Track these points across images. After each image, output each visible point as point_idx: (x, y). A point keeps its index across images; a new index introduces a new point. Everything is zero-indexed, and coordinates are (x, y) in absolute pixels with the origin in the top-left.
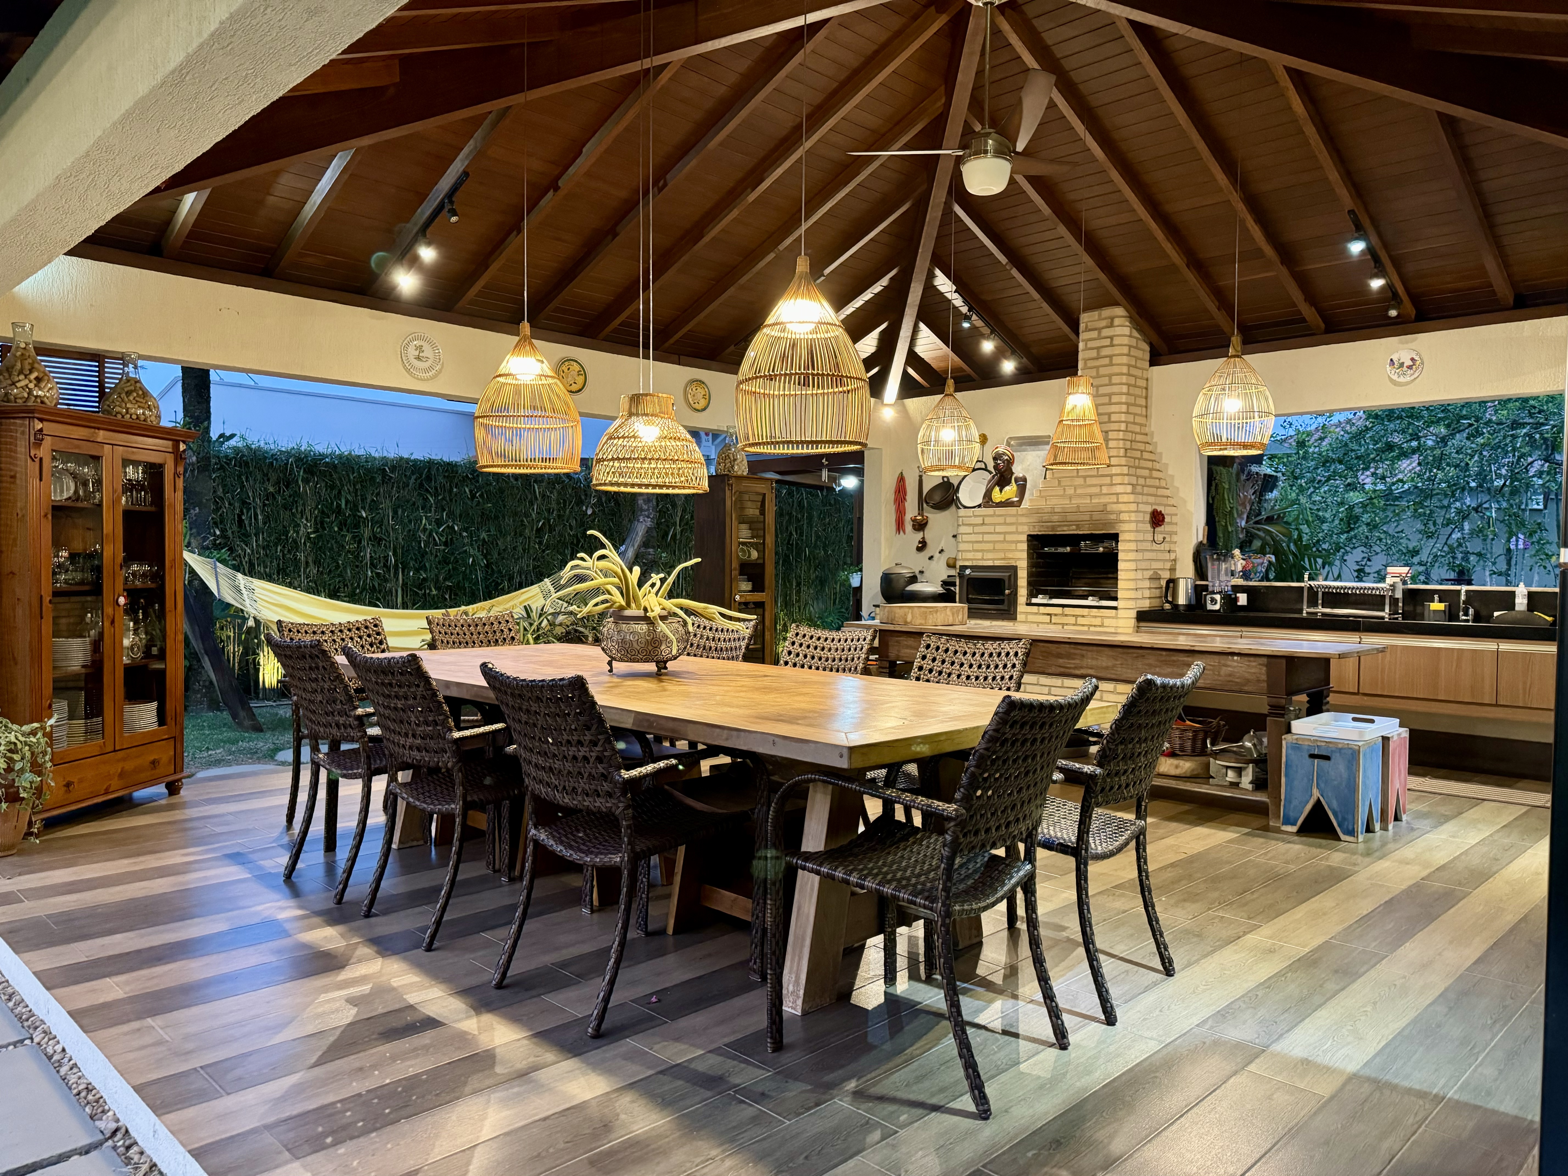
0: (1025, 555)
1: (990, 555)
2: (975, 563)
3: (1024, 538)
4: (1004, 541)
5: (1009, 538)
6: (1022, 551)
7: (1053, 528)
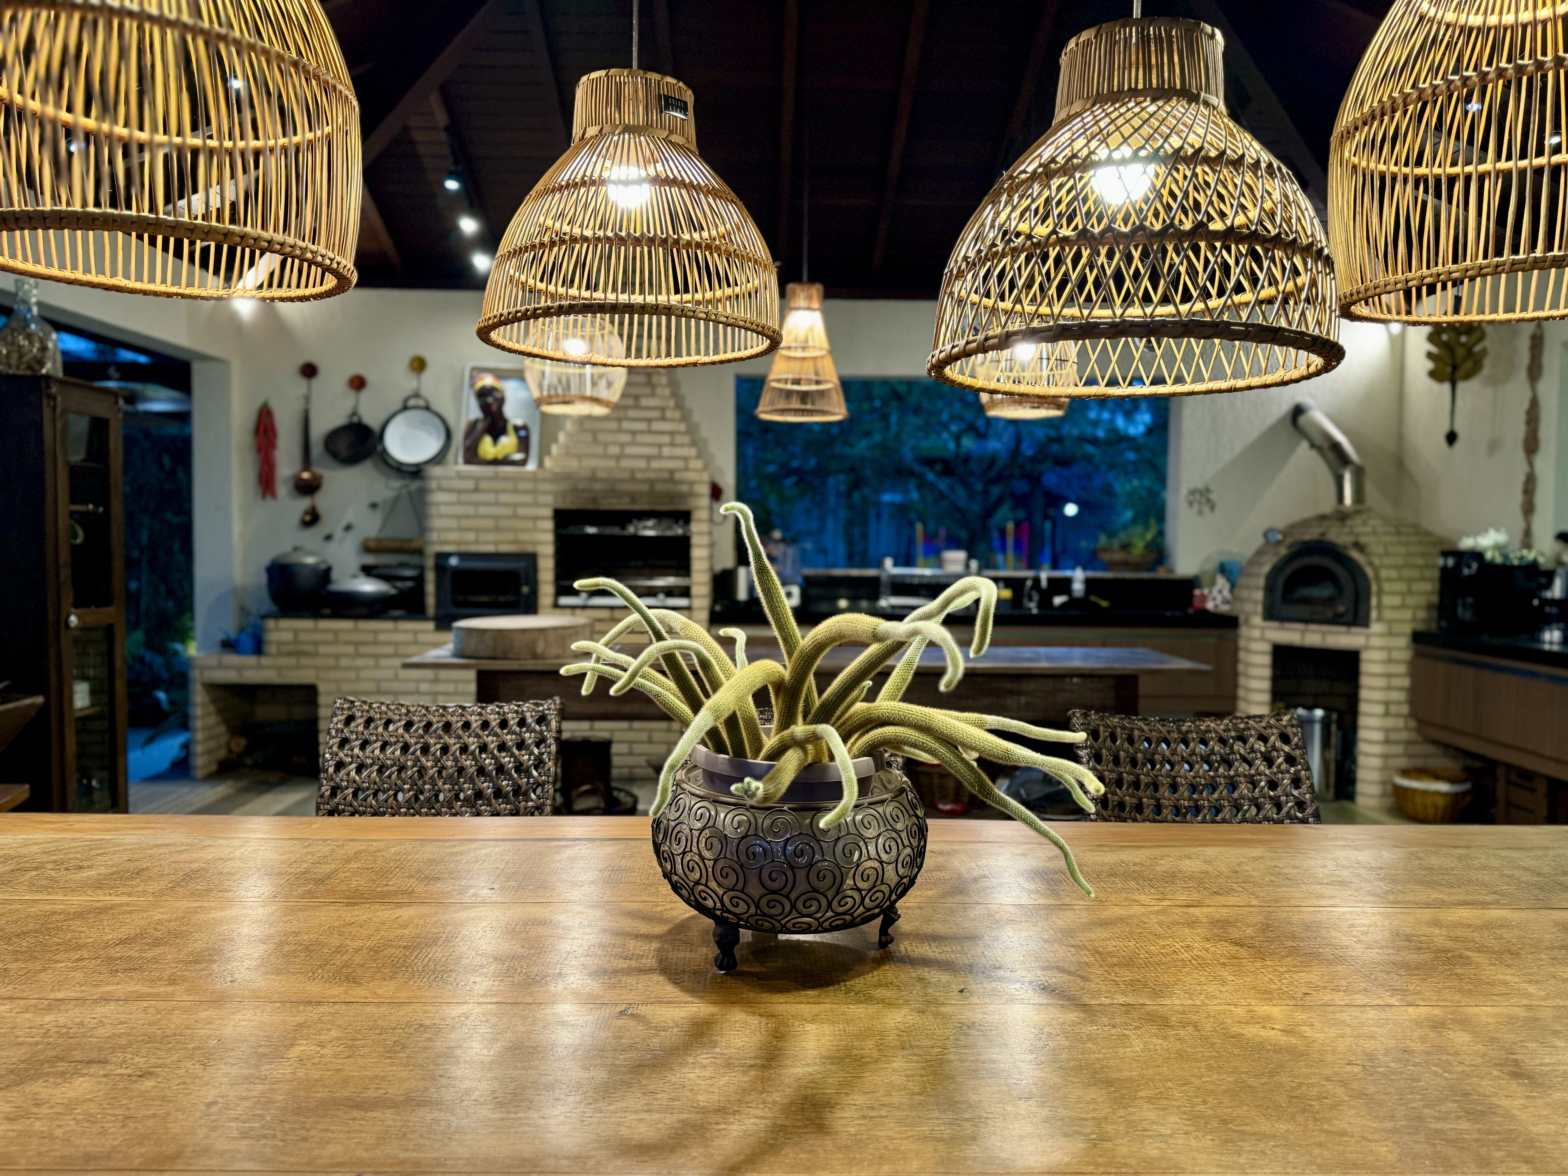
0: (550, 537)
1: (491, 537)
2: (463, 548)
3: (548, 512)
4: (515, 516)
5: (522, 511)
6: (544, 531)
7: (594, 500)
